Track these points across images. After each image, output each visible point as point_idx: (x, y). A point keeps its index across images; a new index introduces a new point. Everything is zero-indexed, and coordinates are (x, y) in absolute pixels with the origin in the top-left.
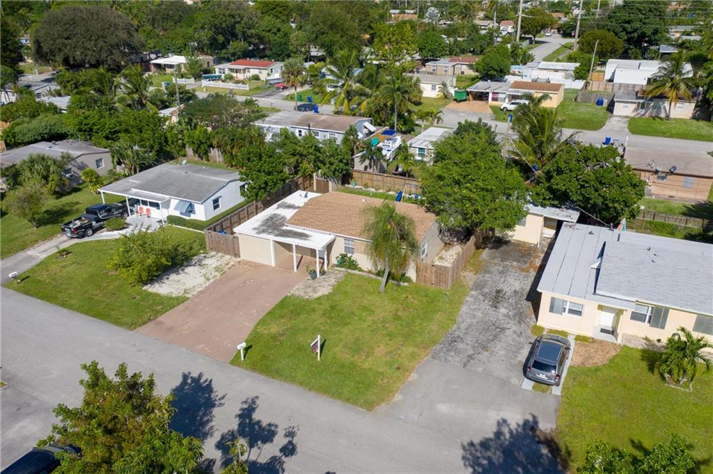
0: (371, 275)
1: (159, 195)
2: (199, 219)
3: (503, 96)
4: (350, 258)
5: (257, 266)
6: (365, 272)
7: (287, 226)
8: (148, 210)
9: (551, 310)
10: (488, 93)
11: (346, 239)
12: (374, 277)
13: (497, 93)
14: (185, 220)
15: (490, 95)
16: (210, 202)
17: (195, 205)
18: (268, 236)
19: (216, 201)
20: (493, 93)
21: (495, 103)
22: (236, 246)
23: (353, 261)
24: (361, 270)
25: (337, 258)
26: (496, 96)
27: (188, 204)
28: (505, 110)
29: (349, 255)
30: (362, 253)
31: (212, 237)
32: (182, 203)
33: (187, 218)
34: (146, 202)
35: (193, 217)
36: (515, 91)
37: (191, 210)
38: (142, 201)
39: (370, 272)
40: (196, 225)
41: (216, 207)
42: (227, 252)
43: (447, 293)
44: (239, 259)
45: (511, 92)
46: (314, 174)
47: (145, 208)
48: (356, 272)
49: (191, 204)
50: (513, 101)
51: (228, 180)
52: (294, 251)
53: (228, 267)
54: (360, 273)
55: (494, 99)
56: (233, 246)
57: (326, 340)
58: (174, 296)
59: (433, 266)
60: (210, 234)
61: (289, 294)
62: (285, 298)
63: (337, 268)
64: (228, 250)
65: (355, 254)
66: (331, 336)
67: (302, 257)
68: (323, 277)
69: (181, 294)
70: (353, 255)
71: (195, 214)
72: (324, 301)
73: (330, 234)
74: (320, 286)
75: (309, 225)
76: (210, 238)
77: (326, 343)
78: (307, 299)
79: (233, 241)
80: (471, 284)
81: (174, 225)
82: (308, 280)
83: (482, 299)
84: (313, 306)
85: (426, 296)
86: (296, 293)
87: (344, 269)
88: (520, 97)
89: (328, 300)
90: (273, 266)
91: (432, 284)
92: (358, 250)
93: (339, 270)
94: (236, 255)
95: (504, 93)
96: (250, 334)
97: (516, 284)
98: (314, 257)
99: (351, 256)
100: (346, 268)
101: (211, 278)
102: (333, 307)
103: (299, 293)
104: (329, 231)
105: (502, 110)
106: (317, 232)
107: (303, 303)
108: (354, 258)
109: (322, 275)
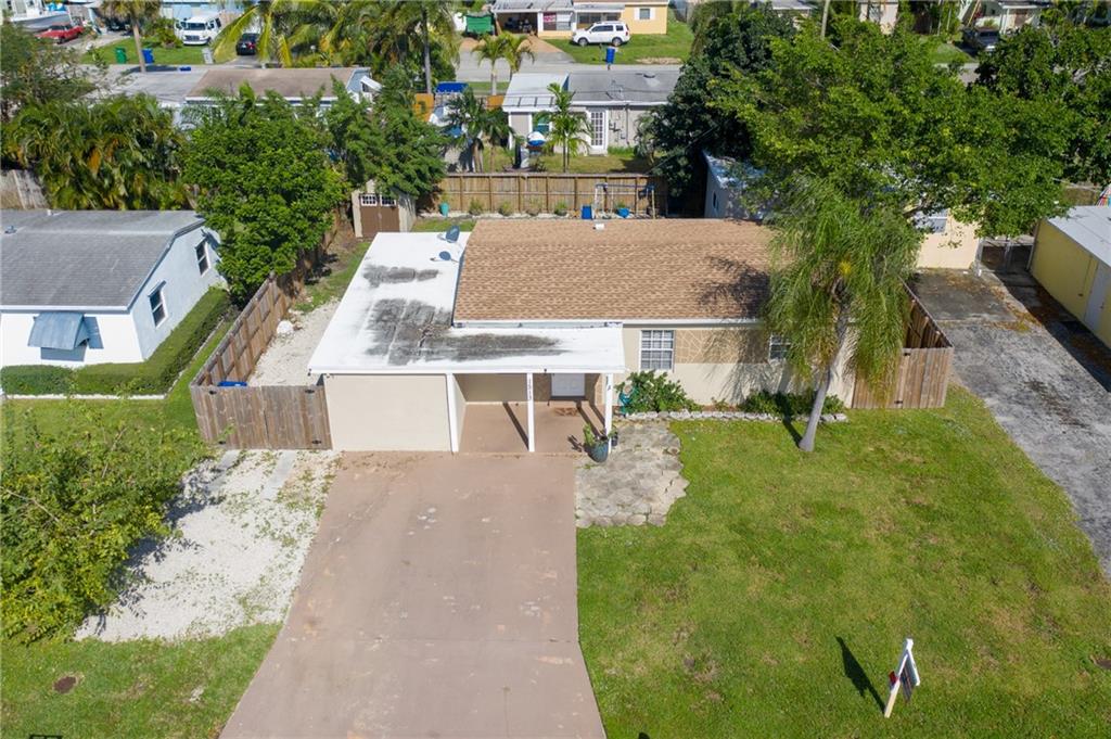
0: (730, 415)
2: (116, 361)
3: (566, 18)
4: (661, 379)
5: (405, 463)
6: (708, 409)
7: (460, 326)
10: (535, 14)
11: (647, 331)
12: (740, 415)
13: (554, 13)
14: (68, 372)
15: (540, 20)
16: (144, 301)
17: (99, 318)
18: (433, 363)
19: (155, 299)
20: (546, 14)
21: (552, 34)
22: (315, 418)
23: (670, 387)
24: (691, 407)
25: (620, 387)
26: (551, 20)
27: (75, 322)
28: (583, 43)
29: (658, 373)
30: (696, 361)
31: (220, 405)
32: (52, 320)
33: (73, 365)
35: (92, 357)
36: (587, 7)
37: (88, 337)
39: (719, 407)
40: (108, 379)
41: (158, 315)
42: (285, 440)
43: (947, 417)
44: (331, 454)
45: (578, 8)
46: (355, 194)
48: (685, 415)
49: (83, 319)
50: (595, 25)
51: (171, 233)
52: (530, 392)
53: (318, 483)
54: (697, 415)
55: (548, 27)
56: (304, 416)
57: (840, 641)
58: (216, 631)
59: (906, 354)
60: (213, 398)
61: (579, 523)
62: (587, 540)
63: (634, 416)
64: (283, 433)
65: (677, 366)
66: (843, 624)
67: (506, 406)
68: (619, 448)
69: (238, 621)
70: (670, 372)
71: (101, 347)
72: (701, 520)
73: (606, 325)
74: (642, 476)
75: (531, 310)
76: (215, 408)
77: (854, 651)
78: (647, 523)
79: (303, 402)
80: (959, 382)
81: (31, 396)
82: (588, 467)
83: (1027, 411)
84: (687, 540)
85: (914, 436)
86: (596, 514)
87: (654, 415)
88: (597, 17)
89: (708, 510)
90: (455, 449)
91: (898, 402)
92: (686, 353)
93: (642, 422)
94: (317, 442)
95: (568, 12)
96: (599, 696)
97: (1045, 362)
98: (541, 400)
99: (665, 375)
100: (658, 410)
101: (295, 535)
102: (742, 528)
103: (606, 512)
104: (601, 317)
105: (578, 44)
106: (561, 326)
107: (651, 541)
108: (671, 378)
109: (614, 444)
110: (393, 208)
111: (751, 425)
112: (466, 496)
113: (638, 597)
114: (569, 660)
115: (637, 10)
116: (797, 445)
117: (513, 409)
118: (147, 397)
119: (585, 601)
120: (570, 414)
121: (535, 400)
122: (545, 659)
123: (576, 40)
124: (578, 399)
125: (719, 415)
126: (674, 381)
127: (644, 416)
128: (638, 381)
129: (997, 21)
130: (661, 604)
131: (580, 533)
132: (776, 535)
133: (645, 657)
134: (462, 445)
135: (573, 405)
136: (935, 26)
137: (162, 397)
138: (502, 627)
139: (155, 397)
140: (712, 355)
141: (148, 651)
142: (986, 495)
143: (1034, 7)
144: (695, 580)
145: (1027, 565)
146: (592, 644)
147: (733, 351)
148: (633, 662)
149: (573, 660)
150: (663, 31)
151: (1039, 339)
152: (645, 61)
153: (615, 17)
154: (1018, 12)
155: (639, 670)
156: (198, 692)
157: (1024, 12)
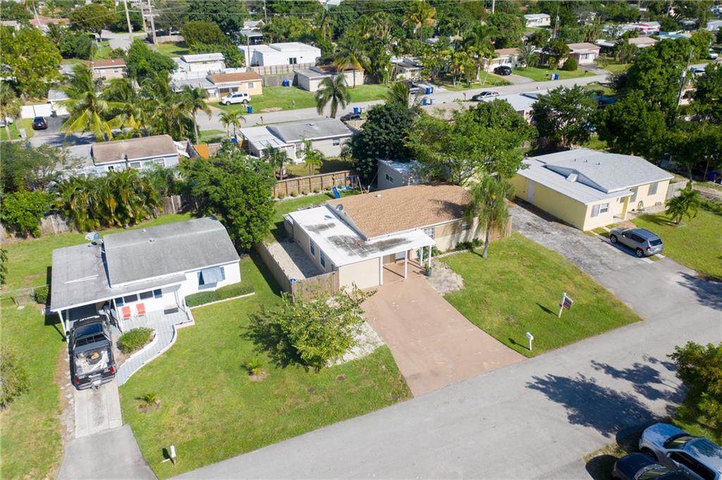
1: (164, 277)
2: (231, 284)
3: (213, 91)
6: (444, 253)
8: (141, 307)
9: (592, 215)
11: (426, 229)
17: (227, 266)
18: (374, 254)
22: (335, 283)
23: (433, 248)
24: (441, 253)
30: (441, 236)
32: (209, 272)
33: (214, 289)
34: (135, 296)
35: (220, 284)
36: (222, 85)
38: (125, 297)
39: (448, 251)
47: (132, 306)
48: (441, 256)
49: (222, 268)
50: (231, 94)
51: (222, 228)
56: (331, 284)
57: (537, 304)
61: (441, 295)
65: (435, 240)
69: (373, 347)
71: (224, 279)
74: (446, 277)
79: (331, 279)
81: (200, 306)
82: (427, 278)
83: (532, 232)
84: (476, 291)
86: (443, 291)
87: (433, 258)
88: (227, 90)
90: (382, 284)
92: (437, 234)
95: (214, 88)
97: (525, 216)
98: (393, 262)
102: (488, 284)
103: (446, 290)
104: (414, 227)
105: (226, 105)
107: (467, 293)
112: (400, 297)
113: (477, 308)
115: (247, 84)
116: (482, 257)
118: (249, 295)
123: (224, 102)
125: (449, 254)
129: (404, 75)
131: (444, 297)
132: (498, 283)
133: (493, 322)
134: (383, 282)
136: (382, 80)
137: (254, 293)
139: (251, 294)
140: (444, 233)
143: (418, 68)
147: (449, 231)
148: (492, 324)
150: (261, 93)
151: (518, 209)
152: (265, 110)
153: (235, 89)
154: (412, 71)
156: (384, 367)
157: (414, 71)
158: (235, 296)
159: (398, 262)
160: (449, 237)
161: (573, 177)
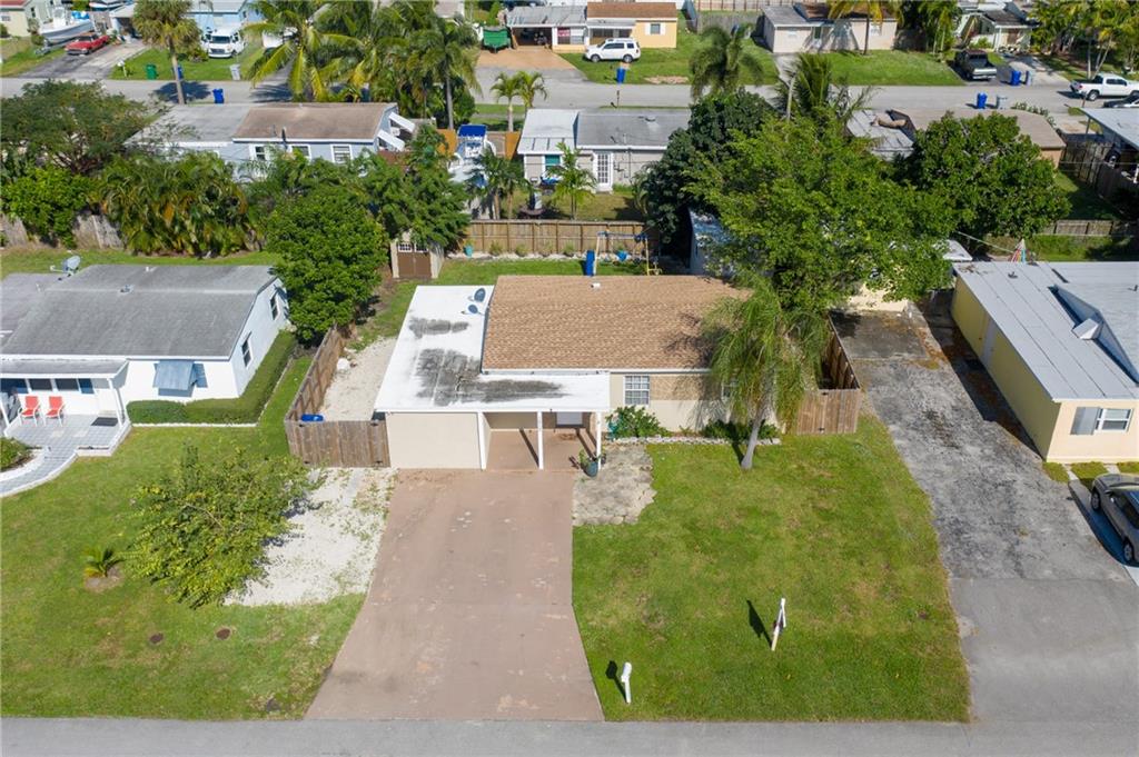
0: (691, 440)
1: (90, 358)
2: (218, 396)
3: (580, 33)
4: (640, 412)
5: (447, 477)
6: (676, 435)
7: (487, 373)
8: (56, 402)
9: (1075, 430)
10: (550, 29)
11: (629, 376)
12: (700, 440)
13: (568, 28)
14: (179, 405)
15: (555, 33)
16: (237, 349)
17: (205, 364)
18: (467, 404)
19: (245, 346)
20: (560, 29)
21: (565, 48)
22: (378, 444)
23: (647, 418)
24: (664, 433)
25: (609, 418)
26: (565, 34)
27: (188, 369)
28: (595, 60)
29: (638, 408)
30: (667, 398)
31: (307, 434)
32: (170, 367)
33: (184, 400)
34: (48, 381)
35: (199, 394)
37: (198, 378)
38: (31, 380)
39: (685, 433)
40: (216, 411)
41: (247, 359)
42: (355, 460)
43: (857, 441)
44: (390, 471)
45: (594, 24)
46: (393, 243)
47: (43, 397)
48: (658, 439)
49: (194, 365)
50: (607, 42)
51: (255, 292)
52: (540, 425)
53: (382, 493)
54: (668, 440)
55: (563, 41)
56: (370, 443)
57: (749, 602)
58: (322, 599)
59: (825, 394)
60: (301, 429)
61: (575, 523)
62: (579, 534)
63: (619, 441)
64: (354, 456)
65: (652, 402)
66: (752, 592)
67: (522, 432)
68: (606, 465)
69: (336, 592)
70: (647, 406)
71: (206, 386)
72: (663, 520)
73: (597, 373)
74: (622, 488)
75: (540, 361)
76: (303, 437)
77: (757, 609)
78: (624, 523)
79: (369, 433)
80: (873, 412)
81: (152, 425)
82: (583, 480)
83: (919, 436)
84: (652, 535)
85: (829, 455)
86: (587, 516)
87: (635, 440)
88: (609, 34)
89: (669, 513)
90: (484, 467)
91: (821, 429)
92: (658, 393)
93: (625, 445)
94: (379, 462)
95: (582, 28)
96: (584, 639)
97: (943, 395)
98: (550, 428)
99: (643, 409)
100: (638, 436)
101: (369, 532)
102: (692, 526)
103: (595, 514)
104: (594, 367)
105: (590, 60)
106: (564, 374)
107: (626, 535)
108: (648, 411)
109: (603, 462)
110: (426, 254)
111: (708, 448)
112: (492, 503)
113: (614, 573)
114: (565, 617)
115: (648, 25)
116: (740, 463)
117: (528, 435)
118: (242, 425)
119: (577, 578)
120: (571, 439)
121: (544, 427)
122: (549, 616)
123: (589, 56)
124: (577, 427)
125: (683, 439)
126: (650, 414)
127: (627, 440)
128: (623, 413)
130: (630, 579)
131: (576, 529)
132: (716, 530)
133: (616, 614)
134: (488, 465)
135: (573, 431)
137: (254, 425)
138: (519, 595)
139: (249, 425)
140: (677, 394)
141: (277, 611)
142: (871, 501)
144: (655, 563)
145: (888, 552)
146: (581, 606)
147: (694, 391)
148: (608, 617)
149: (567, 616)
150: (674, 46)
152: (655, 80)
153: (625, 33)
155: (612, 622)
156: (314, 638)
158: (216, 421)
159: (559, 431)
160: (693, 403)
161: (1089, 329)
